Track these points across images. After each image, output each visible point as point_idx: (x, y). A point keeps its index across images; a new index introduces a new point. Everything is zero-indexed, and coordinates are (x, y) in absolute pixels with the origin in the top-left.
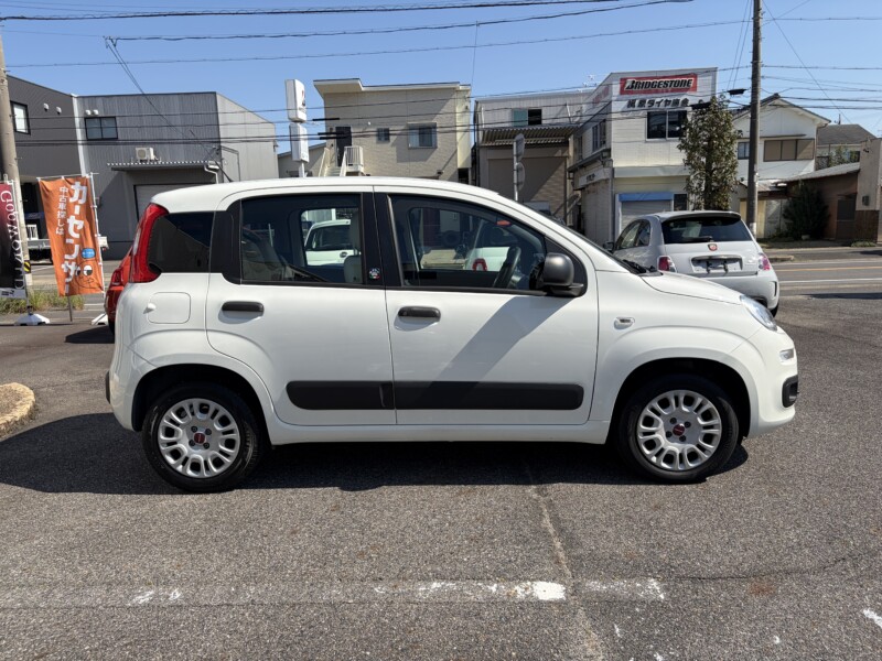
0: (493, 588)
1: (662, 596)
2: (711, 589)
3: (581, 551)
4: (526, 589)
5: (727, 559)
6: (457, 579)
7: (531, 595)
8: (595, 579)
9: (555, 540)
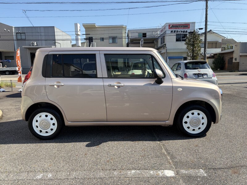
0: (152, 172)
1: (205, 175)
2: (220, 172)
3: (177, 160)
4: (162, 172)
5: (222, 162)
6: (140, 169)
7: (164, 175)
8: (183, 169)
9: (168, 156)
